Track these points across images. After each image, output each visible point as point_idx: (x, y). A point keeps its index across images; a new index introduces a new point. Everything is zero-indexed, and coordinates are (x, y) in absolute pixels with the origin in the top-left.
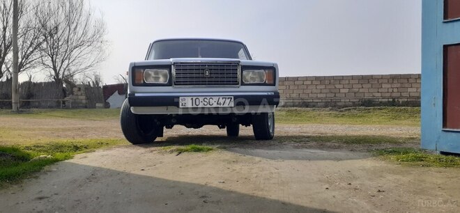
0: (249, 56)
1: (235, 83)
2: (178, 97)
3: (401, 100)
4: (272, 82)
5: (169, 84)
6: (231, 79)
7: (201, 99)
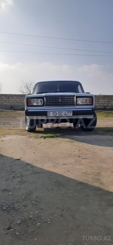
0: (83, 91)
1: (73, 104)
2: (47, 112)
3: (108, 108)
4: (91, 104)
5: (43, 106)
6: (71, 103)
7: (57, 112)
